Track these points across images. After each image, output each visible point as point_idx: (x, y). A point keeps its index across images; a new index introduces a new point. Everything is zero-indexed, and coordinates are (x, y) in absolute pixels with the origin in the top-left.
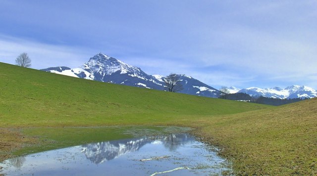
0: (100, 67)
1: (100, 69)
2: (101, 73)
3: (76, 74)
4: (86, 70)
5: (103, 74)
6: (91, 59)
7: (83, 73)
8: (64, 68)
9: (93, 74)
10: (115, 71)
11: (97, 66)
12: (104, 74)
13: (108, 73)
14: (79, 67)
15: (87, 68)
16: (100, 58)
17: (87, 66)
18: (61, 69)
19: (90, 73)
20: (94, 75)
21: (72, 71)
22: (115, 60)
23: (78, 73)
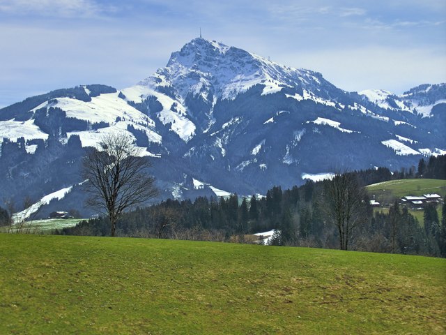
0: (202, 79)
1: (200, 85)
2: (204, 96)
3: (131, 104)
4: (161, 90)
5: (210, 98)
6: (173, 55)
7: (152, 100)
8: (98, 90)
9: (182, 100)
10: (246, 87)
11: (194, 77)
12: (215, 100)
13: (226, 95)
14: (140, 84)
15: (164, 83)
16: (199, 52)
17: (162, 77)
18: (88, 91)
19: (174, 98)
20: (187, 103)
21: (121, 96)
22: (244, 54)
23: (138, 101)
